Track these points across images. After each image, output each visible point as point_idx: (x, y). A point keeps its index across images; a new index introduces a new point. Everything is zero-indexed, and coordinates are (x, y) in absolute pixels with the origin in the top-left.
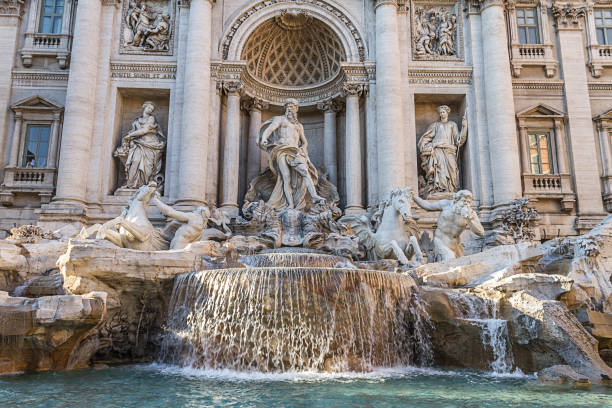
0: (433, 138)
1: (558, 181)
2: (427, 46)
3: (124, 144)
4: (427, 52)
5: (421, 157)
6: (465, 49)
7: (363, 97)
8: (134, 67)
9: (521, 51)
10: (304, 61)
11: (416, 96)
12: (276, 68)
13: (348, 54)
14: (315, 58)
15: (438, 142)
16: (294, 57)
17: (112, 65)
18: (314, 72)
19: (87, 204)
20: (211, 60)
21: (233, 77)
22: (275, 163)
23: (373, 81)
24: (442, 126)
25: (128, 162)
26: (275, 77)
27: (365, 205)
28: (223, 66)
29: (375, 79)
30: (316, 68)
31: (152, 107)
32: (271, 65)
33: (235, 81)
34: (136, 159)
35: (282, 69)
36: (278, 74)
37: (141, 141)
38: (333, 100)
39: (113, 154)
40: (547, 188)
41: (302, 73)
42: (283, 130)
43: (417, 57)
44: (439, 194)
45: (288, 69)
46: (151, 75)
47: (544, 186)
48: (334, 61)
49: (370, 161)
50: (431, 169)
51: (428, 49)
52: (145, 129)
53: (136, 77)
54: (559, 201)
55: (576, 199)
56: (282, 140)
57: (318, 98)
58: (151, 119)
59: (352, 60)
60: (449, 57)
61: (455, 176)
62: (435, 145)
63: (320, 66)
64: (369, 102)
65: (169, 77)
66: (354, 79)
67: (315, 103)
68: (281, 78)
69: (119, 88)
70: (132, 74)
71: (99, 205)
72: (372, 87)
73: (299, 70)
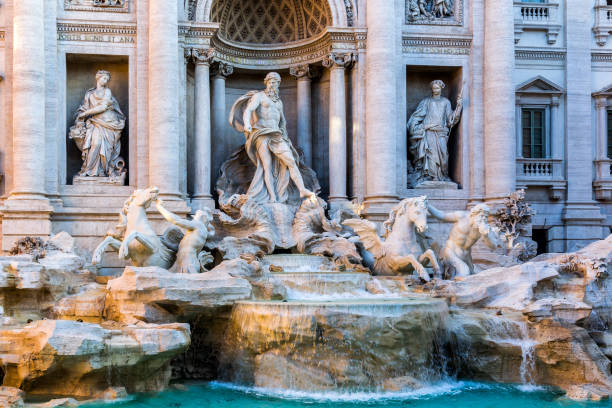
0: (424, 116)
1: (549, 166)
2: (421, 6)
3: (79, 123)
4: (422, 13)
5: (411, 141)
6: (466, 12)
7: (349, 69)
8: (85, 28)
9: (522, 11)
10: (273, 12)
11: (409, 68)
12: (240, 21)
13: (334, 14)
14: (286, 10)
15: (430, 123)
16: (260, 8)
17: (59, 25)
18: (285, 26)
19: (47, 196)
20: (179, 22)
21: (203, 43)
22: (254, 148)
23: (362, 50)
24: (434, 103)
25: (86, 146)
26: (238, 33)
27: (350, 195)
28: (191, 29)
29: (365, 47)
30: (287, 22)
31: (107, 77)
32: (235, 18)
33: (205, 47)
34: (96, 142)
35: (246, 23)
36: (242, 28)
37: (98, 120)
38: (310, 66)
39: (67, 136)
40: (537, 173)
41: (270, 28)
42: (264, 111)
43: (411, 20)
44: (427, 183)
45: (253, 22)
46: (106, 38)
47: (535, 172)
48: (312, 17)
49: (356, 145)
50: (422, 155)
51: (423, 9)
52: (104, 106)
53: (86, 40)
54: (548, 188)
55: (566, 186)
56: (264, 123)
57: (289, 60)
58: (108, 92)
59: (339, 23)
60: (446, 21)
61: (445, 162)
62: (426, 127)
63: (292, 20)
64: (357, 75)
65: (127, 41)
66: (341, 47)
67: (286, 67)
68: (245, 33)
69: (67, 55)
70: (83, 37)
71: (59, 197)
72: (361, 57)
73: (266, 23)
